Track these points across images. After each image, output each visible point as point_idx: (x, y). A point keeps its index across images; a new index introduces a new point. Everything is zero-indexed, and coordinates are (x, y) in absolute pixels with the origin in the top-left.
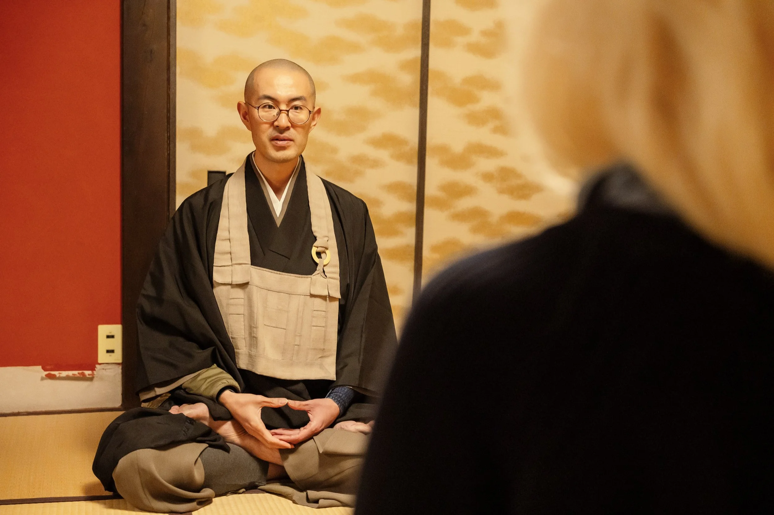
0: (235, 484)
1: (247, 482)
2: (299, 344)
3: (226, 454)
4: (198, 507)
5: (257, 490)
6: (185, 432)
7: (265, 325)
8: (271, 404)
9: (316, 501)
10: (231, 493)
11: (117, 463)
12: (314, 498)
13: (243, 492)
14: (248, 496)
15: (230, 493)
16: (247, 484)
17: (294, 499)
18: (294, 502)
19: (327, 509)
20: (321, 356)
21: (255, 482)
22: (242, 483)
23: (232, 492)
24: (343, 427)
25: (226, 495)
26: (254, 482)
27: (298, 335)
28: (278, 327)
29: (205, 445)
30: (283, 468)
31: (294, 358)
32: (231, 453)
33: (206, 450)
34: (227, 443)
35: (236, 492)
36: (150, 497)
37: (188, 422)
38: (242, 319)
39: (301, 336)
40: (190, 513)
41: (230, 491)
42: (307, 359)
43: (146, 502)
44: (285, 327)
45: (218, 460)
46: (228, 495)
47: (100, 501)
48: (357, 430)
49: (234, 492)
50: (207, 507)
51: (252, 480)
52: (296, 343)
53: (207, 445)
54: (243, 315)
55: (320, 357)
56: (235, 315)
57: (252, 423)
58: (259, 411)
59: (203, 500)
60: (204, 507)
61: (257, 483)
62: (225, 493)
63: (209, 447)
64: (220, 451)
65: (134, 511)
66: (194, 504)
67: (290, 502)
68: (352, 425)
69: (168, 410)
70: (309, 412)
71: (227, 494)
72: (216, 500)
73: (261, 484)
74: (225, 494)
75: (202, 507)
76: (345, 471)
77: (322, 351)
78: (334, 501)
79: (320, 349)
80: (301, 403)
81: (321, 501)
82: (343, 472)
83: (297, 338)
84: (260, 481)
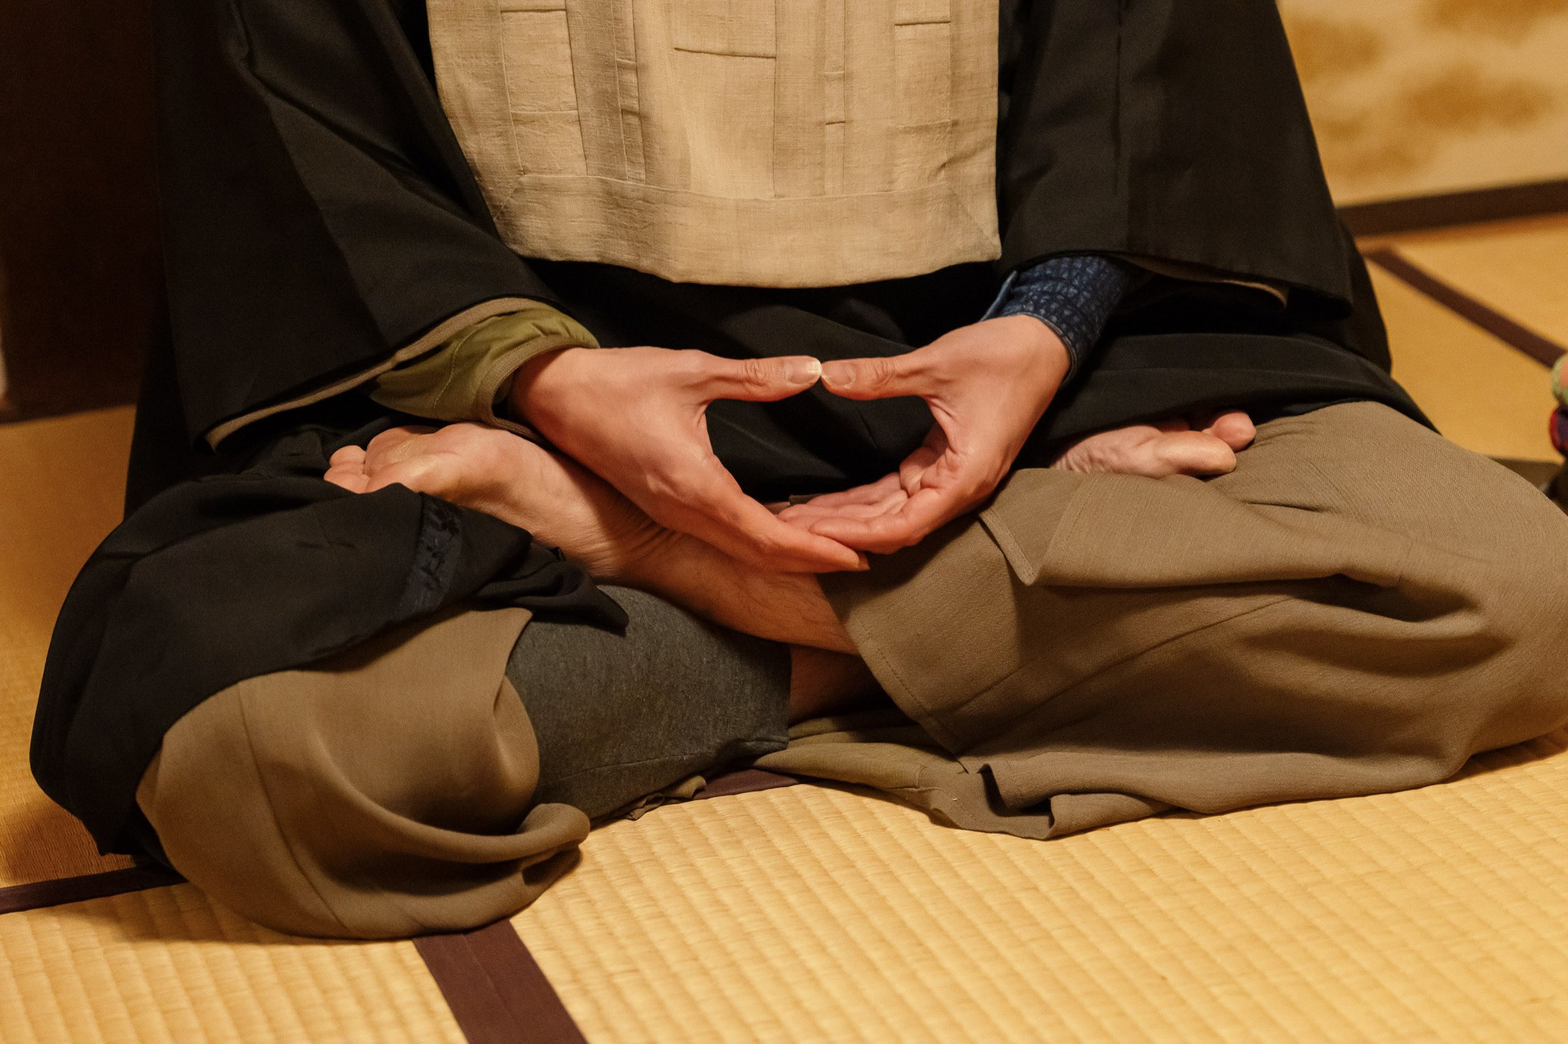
0: (663, 765)
1: (712, 742)
2: (844, 120)
3: (613, 638)
4: (531, 890)
5: (754, 773)
6: (429, 572)
7: (676, 49)
8: (748, 385)
9: (1039, 805)
10: (647, 803)
11: (158, 746)
12: (1024, 790)
13: (699, 793)
14: (720, 804)
15: (644, 802)
16: (712, 753)
17: (934, 805)
18: (939, 819)
19: (1091, 835)
20: (945, 158)
21: (744, 741)
22: (688, 752)
23: (651, 797)
24: (1097, 454)
25: (628, 813)
26: (739, 741)
27: (835, 73)
28: (737, 48)
29: (518, 617)
30: (853, 663)
31: (829, 185)
32: (629, 628)
33: (527, 639)
34: (599, 587)
35: (667, 795)
36: (317, 875)
37: (433, 523)
38: (562, 33)
39: (846, 78)
40: (503, 923)
41: (642, 793)
42: (891, 182)
43: (310, 902)
44: (771, 50)
45: (585, 676)
46: (637, 812)
47: (87, 904)
48: (1168, 462)
49: (660, 795)
50: (563, 887)
51: (730, 733)
52: (829, 116)
53: (527, 615)
54: (563, 13)
55: (944, 166)
56: (526, 15)
57: (677, 476)
58: (696, 419)
59: (544, 858)
60: (550, 886)
61: (748, 744)
62: (621, 808)
63: (533, 619)
64: (586, 631)
65: (256, 941)
66: (516, 881)
67: (919, 818)
68: (1140, 444)
69: (320, 472)
70: (935, 401)
71: (633, 810)
72: (594, 844)
73: (766, 745)
74: (624, 811)
75: (545, 890)
76: (1142, 653)
77: (950, 132)
78: (1118, 796)
79: (943, 126)
80: (890, 368)
81: (1061, 806)
82: (1133, 657)
83: (834, 91)
84: (762, 733)
